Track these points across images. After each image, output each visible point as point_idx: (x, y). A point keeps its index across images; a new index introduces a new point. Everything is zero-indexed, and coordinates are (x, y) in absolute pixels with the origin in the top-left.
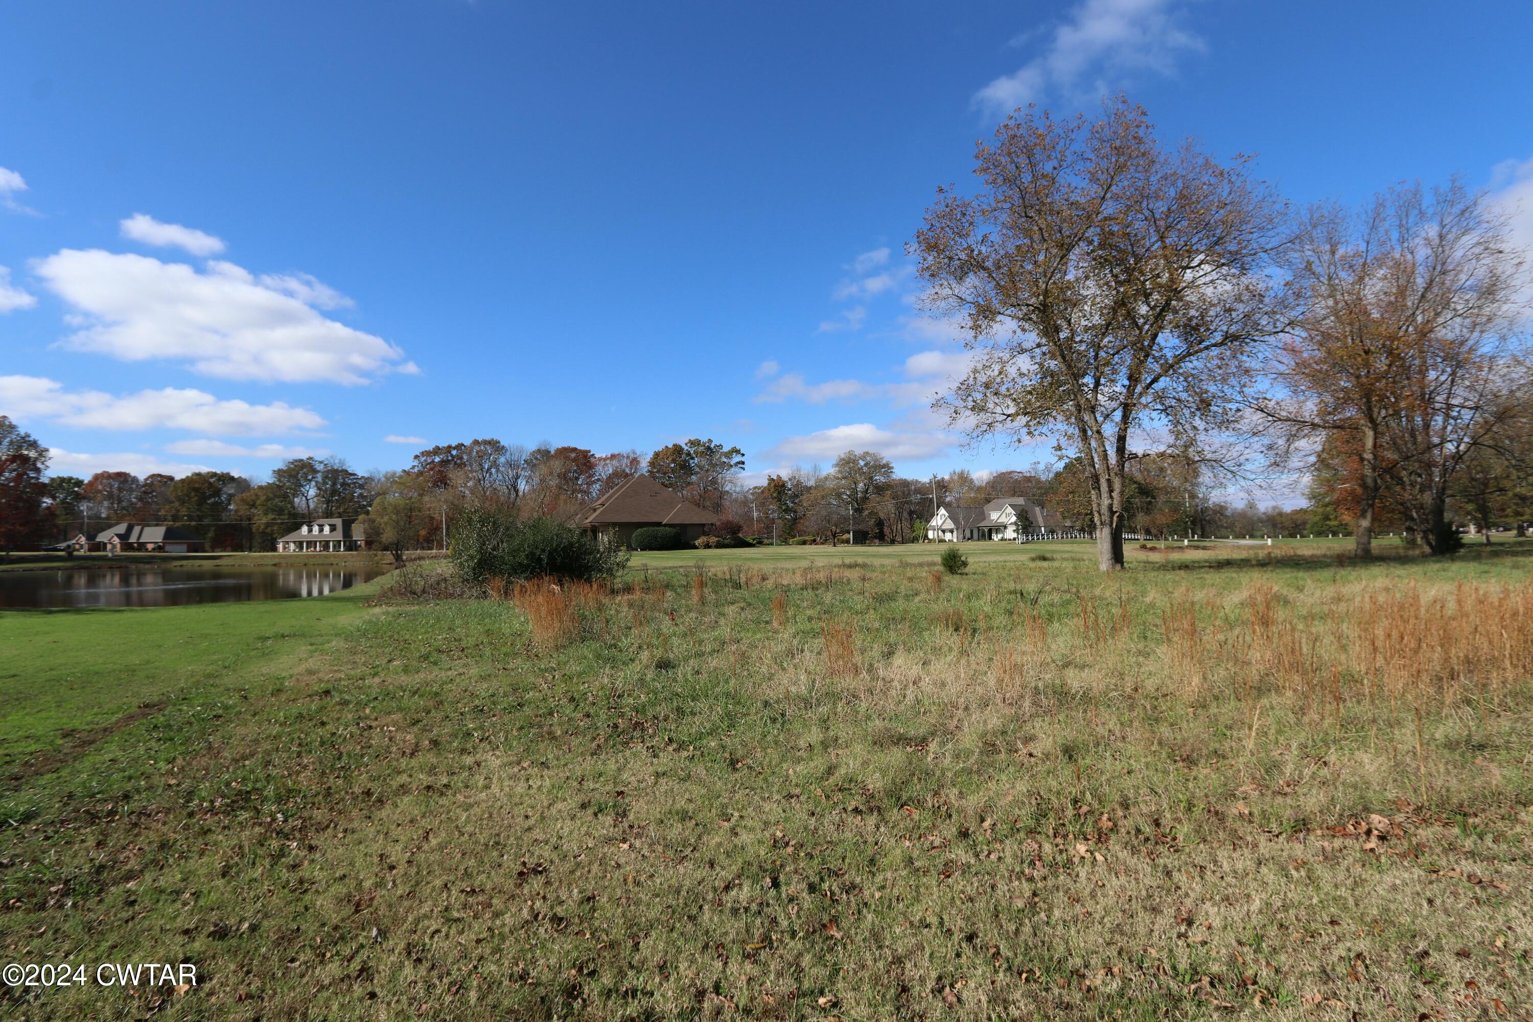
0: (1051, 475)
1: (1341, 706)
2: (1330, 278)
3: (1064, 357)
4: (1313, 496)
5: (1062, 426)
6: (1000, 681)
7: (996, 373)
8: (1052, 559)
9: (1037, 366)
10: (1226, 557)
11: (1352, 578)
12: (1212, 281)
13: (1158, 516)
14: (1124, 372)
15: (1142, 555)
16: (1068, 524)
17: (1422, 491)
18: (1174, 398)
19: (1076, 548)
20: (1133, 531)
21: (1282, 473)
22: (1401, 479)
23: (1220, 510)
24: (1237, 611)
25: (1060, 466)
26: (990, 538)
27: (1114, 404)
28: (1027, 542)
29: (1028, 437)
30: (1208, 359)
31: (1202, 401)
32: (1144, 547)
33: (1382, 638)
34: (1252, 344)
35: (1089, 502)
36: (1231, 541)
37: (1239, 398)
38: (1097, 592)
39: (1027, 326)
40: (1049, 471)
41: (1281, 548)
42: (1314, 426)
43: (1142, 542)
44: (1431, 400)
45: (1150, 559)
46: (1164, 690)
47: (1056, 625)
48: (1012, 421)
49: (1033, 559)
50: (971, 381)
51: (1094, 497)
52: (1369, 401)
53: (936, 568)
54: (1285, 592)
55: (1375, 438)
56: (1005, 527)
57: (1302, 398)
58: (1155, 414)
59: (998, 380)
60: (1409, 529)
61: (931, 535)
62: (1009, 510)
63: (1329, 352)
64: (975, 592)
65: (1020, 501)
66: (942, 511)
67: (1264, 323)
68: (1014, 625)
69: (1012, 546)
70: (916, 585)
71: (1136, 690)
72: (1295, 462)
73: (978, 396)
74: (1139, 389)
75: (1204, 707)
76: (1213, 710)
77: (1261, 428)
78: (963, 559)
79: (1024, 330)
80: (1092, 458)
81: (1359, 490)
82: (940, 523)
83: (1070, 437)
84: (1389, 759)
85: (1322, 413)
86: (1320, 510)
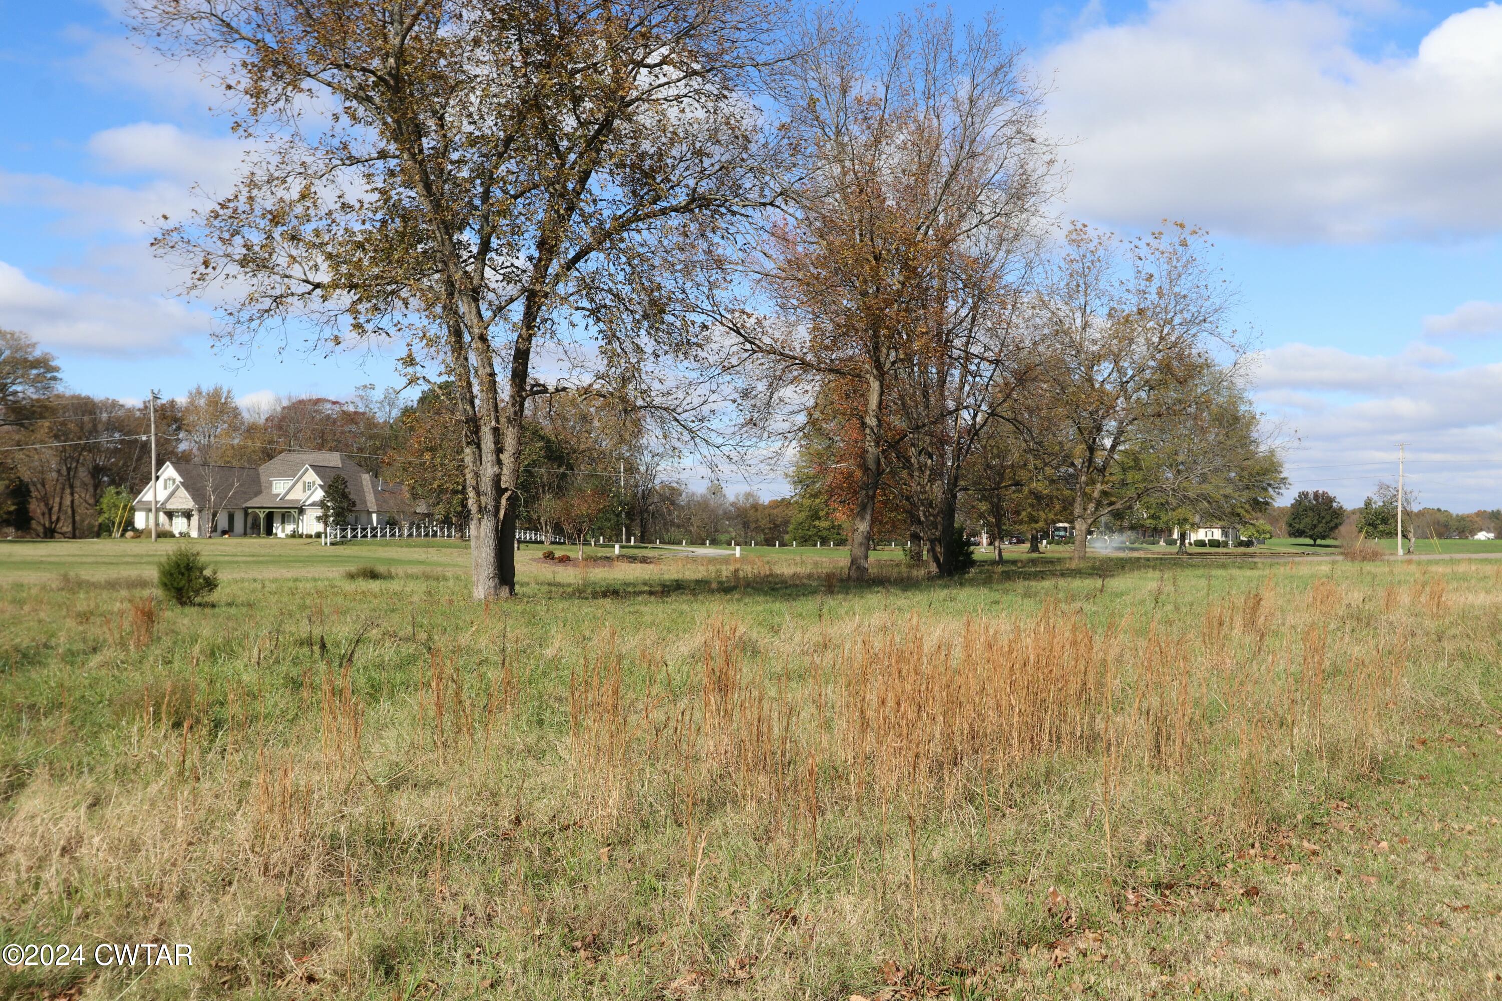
0: (395, 413)
1: (819, 821)
2: (838, 133)
3: (428, 186)
4: (800, 480)
5: (416, 319)
6: (259, 831)
7: (296, 196)
8: (389, 577)
9: (376, 196)
10: (675, 576)
11: (842, 611)
12: (678, 98)
13: (575, 501)
14: (532, 233)
15: (547, 572)
16: (422, 508)
17: (931, 481)
18: (610, 291)
19: (433, 555)
20: (534, 526)
21: (761, 438)
22: (908, 460)
23: (671, 495)
24: (685, 669)
25: (413, 395)
26: (269, 532)
27: (512, 290)
28: (343, 541)
29: (354, 334)
30: (666, 232)
31: (653, 302)
32: (549, 556)
33: (875, 705)
34: (729, 216)
35: (461, 468)
36: (685, 549)
37: (706, 306)
38: (464, 639)
39: (361, 111)
40: (392, 405)
41: (752, 563)
42: (805, 365)
43: (547, 547)
44: (947, 345)
45: (559, 579)
46: (564, 819)
47: (385, 705)
48: (324, 299)
49: (352, 576)
50: (242, 205)
51: (468, 460)
52: (876, 336)
53: (146, 593)
54: (754, 635)
55: (882, 394)
56: (301, 511)
57: (793, 319)
58: (578, 316)
59: (299, 209)
60: (915, 537)
61: (140, 520)
62: (311, 476)
63: (830, 247)
64: (228, 642)
65: (334, 459)
66: (169, 471)
67: (748, 185)
68: (303, 709)
69: (312, 550)
70: (95, 631)
71: (518, 822)
72: (778, 423)
73: (256, 238)
74: (554, 267)
75: (625, 842)
76: (640, 848)
77: (734, 361)
78: (207, 572)
79: (354, 117)
80: (470, 385)
81: (858, 473)
82: (162, 496)
83: (432, 342)
84: (876, 900)
85: (818, 346)
86: (807, 502)
